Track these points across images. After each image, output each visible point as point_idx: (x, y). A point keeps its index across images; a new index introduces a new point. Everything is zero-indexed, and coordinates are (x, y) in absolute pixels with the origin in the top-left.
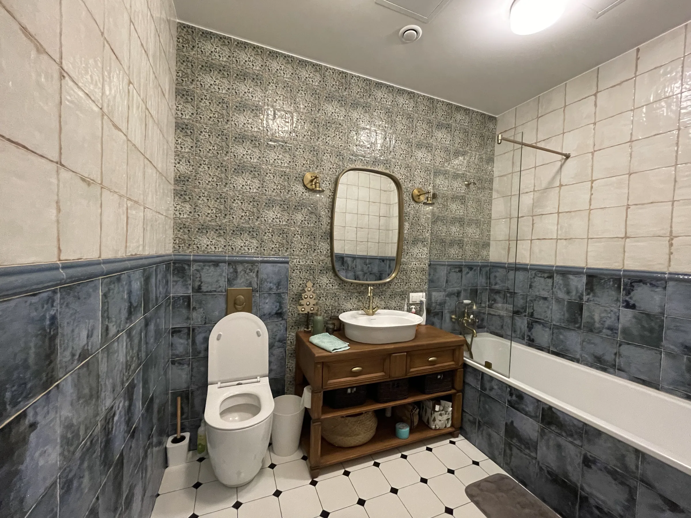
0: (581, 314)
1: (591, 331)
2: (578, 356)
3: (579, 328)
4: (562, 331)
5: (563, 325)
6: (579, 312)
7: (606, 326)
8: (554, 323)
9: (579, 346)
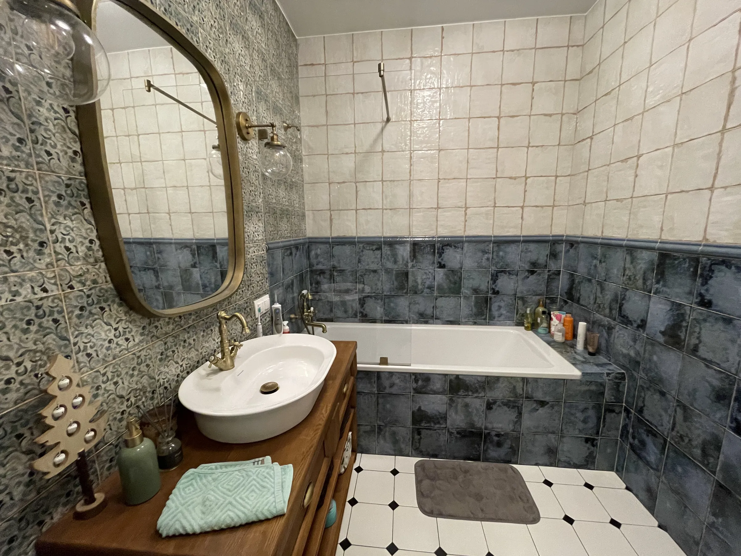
0: (407, 281)
1: (416, 293)
2: (407, 318)
3: (406, 293)
4: (392, 299)
5: (393, 294)
6: (406, 279)
7: (426, 286)
8: (385, 293)
9: (407, 309)
